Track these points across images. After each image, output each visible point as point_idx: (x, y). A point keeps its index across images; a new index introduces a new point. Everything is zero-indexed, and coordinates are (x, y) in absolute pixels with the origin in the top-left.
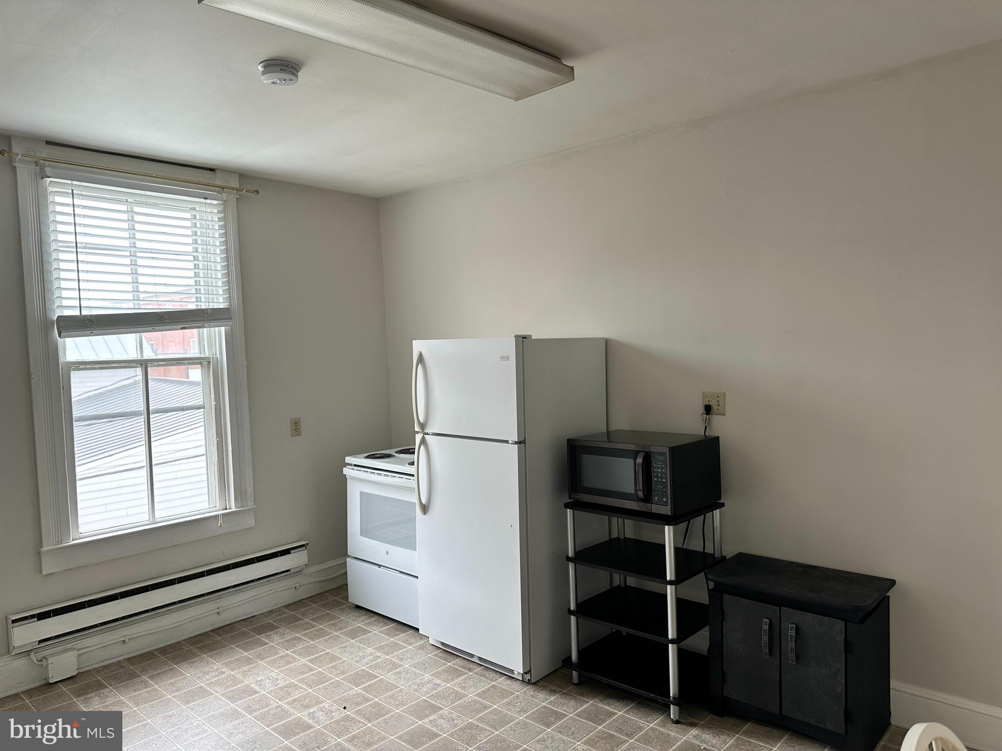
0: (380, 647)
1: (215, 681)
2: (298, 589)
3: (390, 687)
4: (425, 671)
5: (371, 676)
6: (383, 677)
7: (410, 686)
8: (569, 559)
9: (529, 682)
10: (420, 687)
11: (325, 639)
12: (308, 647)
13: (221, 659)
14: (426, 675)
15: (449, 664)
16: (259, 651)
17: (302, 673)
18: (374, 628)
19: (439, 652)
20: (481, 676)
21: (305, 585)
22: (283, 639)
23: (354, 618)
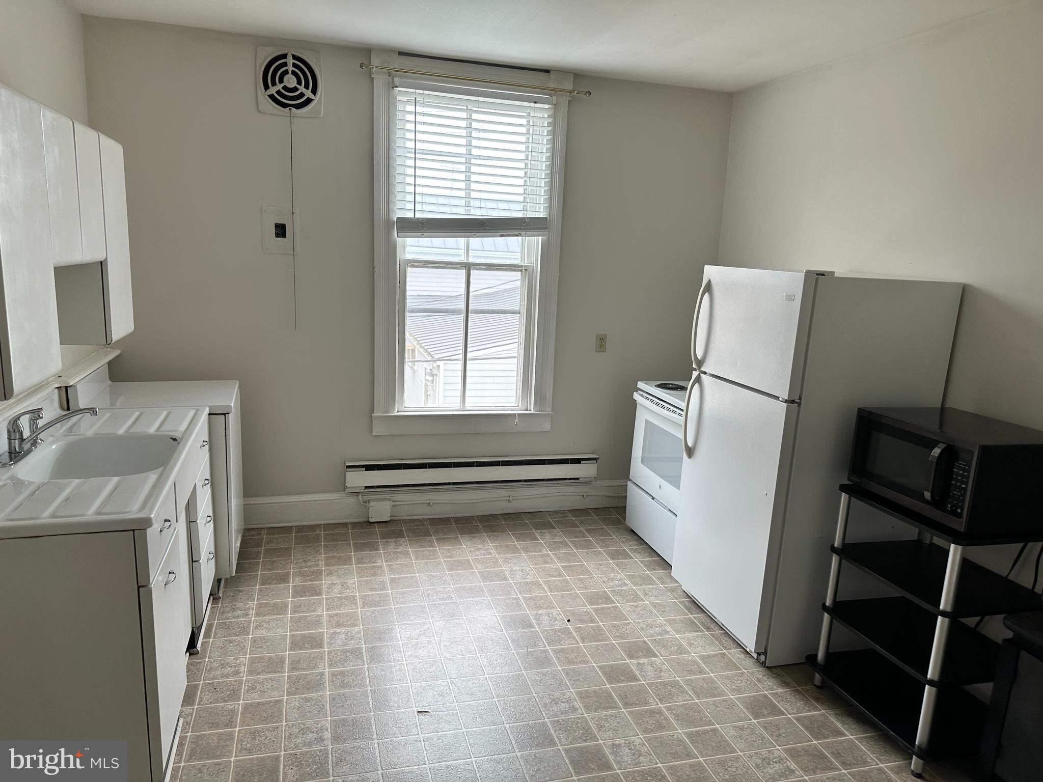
0: (633, 575)
1: (481, 558)
2: (585, 498)
3: (619, 616)
4: (662, 614)
5: (608, 599)
6: (619, 605)
7: (639, 623)
8: (833, 549)
9: (763, 664)
10: (648, 627)
11: (588, 551)
12: (569, 554)
13: (496, 541)
14: (661, 618)
15: (690, 616)
16: (528, 545)
17: (551, 576)
18: (638, 556)
19: (687, 601)
20: (716, 639)
21: (594, 496)
22: (552, 539)
23: (624, 540)
